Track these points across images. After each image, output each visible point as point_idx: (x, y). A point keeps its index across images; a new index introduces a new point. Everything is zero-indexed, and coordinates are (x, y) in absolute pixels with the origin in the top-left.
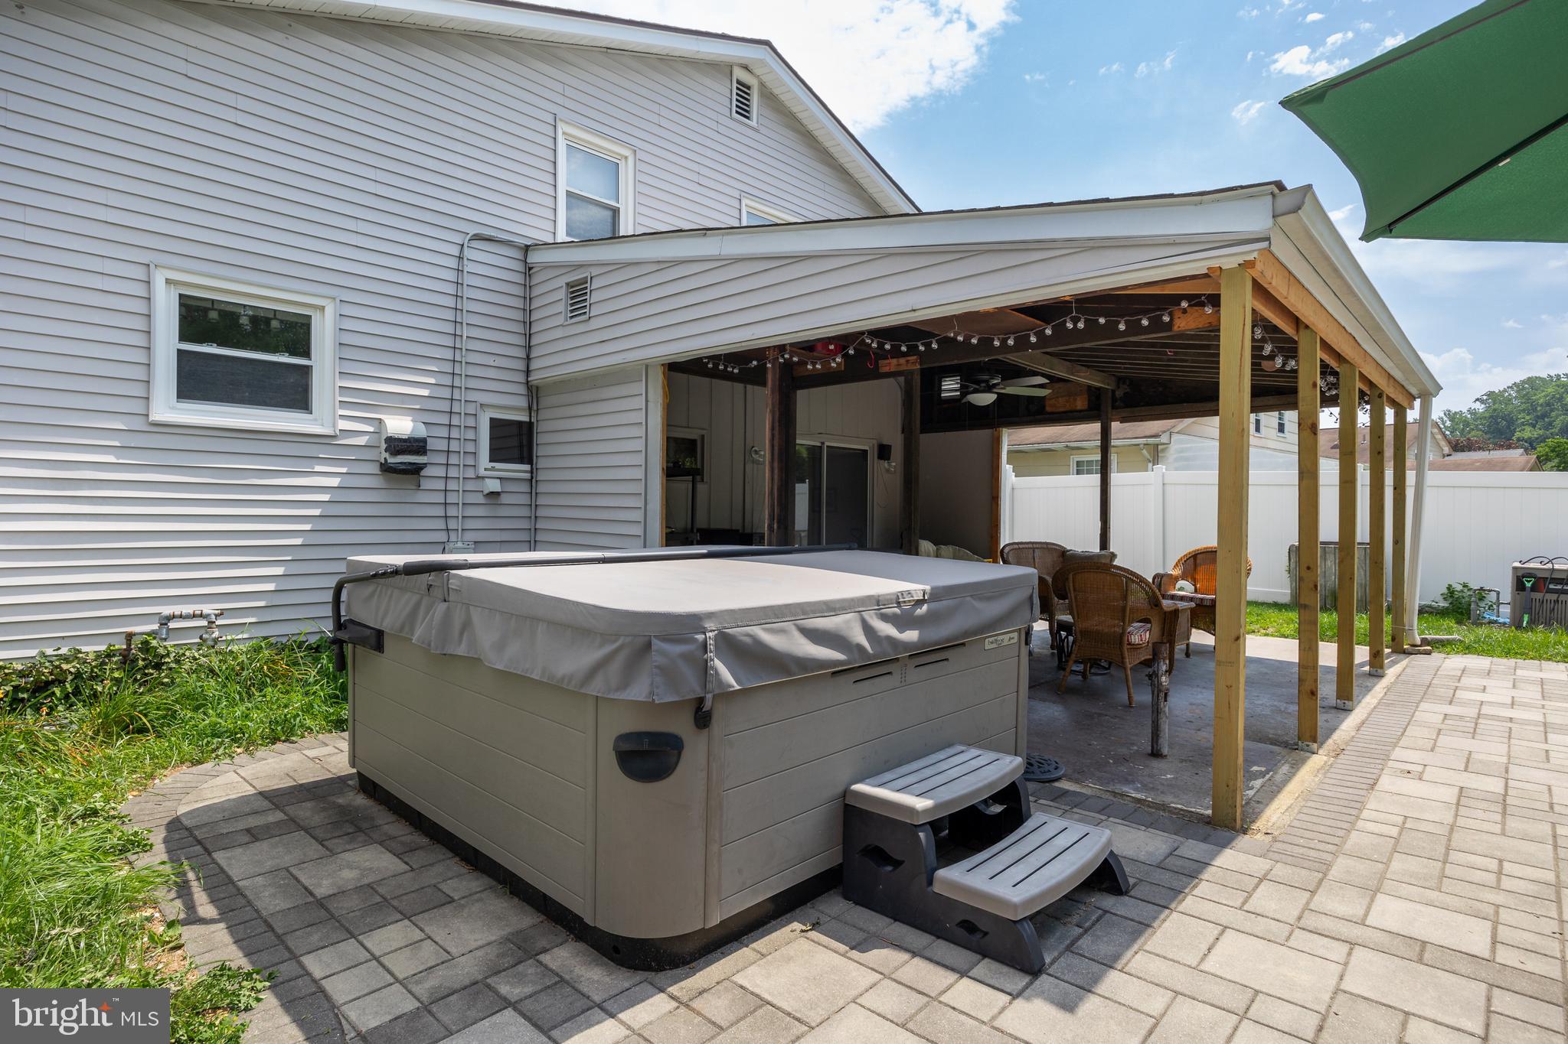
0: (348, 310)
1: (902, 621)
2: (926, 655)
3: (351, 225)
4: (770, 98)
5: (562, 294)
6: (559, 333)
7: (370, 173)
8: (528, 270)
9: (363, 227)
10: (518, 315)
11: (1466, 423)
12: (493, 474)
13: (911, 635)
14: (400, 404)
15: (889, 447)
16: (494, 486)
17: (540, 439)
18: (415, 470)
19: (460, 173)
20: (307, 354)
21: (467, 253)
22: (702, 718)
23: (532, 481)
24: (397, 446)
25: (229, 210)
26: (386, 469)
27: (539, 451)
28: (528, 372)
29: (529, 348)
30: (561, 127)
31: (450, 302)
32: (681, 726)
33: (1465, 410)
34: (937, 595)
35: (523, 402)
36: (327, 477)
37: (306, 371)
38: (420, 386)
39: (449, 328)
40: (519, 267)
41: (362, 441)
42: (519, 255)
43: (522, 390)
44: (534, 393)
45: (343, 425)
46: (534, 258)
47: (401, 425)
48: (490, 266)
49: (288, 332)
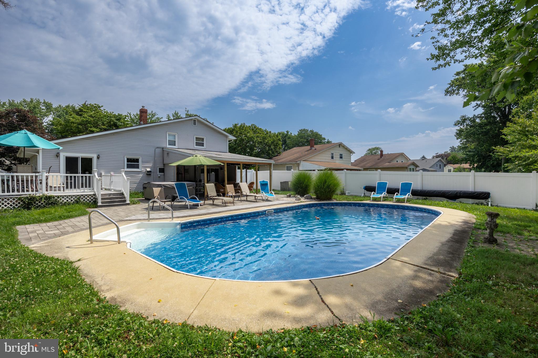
0: (143, 158)
3: (143, 149)
4: (199, 121)
5: (167, 154)
6: (166, 158)
7: (145, 143)
8: (163, 150)
9: (145, 149)
10: (162, 156)
12: (159, 174)
14: (148, 167)
16: (159, 176)
17: (165, 170)
18: (150, 174)
20: (138, 162)
21: (156, 150)
23: (164, 175)
24: (148, 172)
25: (130, 149)
26: (147, 174)
27: (165, 171)
28: (163, 162)
29: (163, 160)
30: (167, 133)
31: (154, 155)
35: (163, 166)
36: (141, 175)
37: (139, 164)
38: (151, 165)
39: (153, 158)
41: (144, 171)
42: (161, 149)
43: (162, 164)
44: (164, 165)
45: (142, 170)
47: (148, 169)
48: (158, 151)
49: (137, 160)
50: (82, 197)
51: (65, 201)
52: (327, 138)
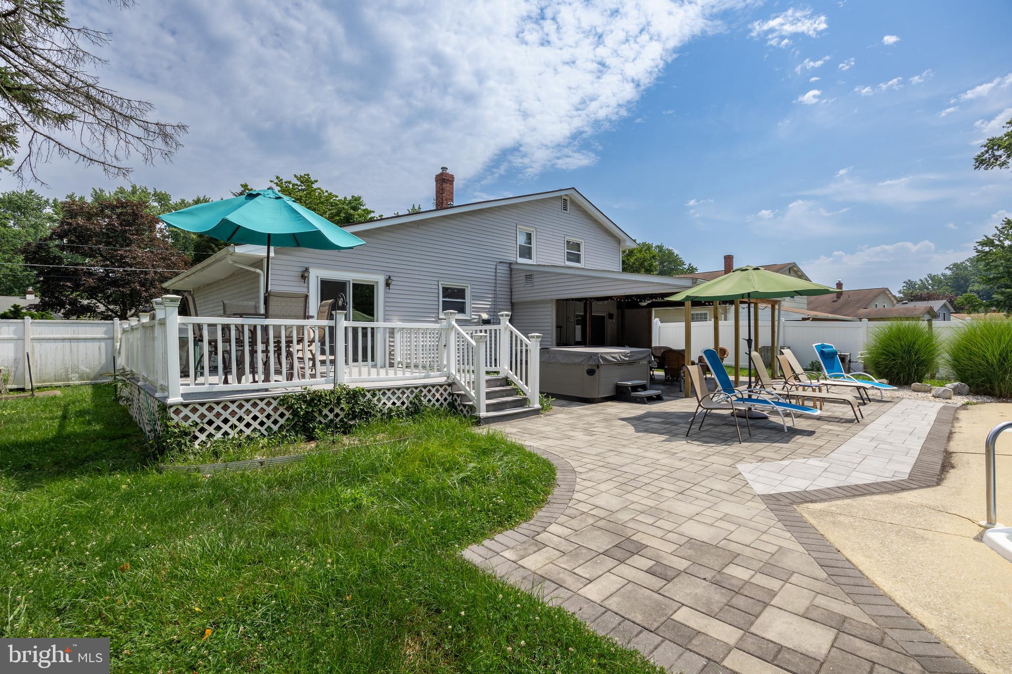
0: (473, 287)
1: (625, 356)
2: (630, 363)
3: (473, 264)
4: (573, 202)
5: (524, 278)
6: (523, 289)
7: (477, 250)
8: (511, 270)
9: (476, 264)
10: (509, 283)
11: (940, 282)
13: (627, 359)
14: (483, 310)
15: (612, 315)
19: (495, 245)
20: (464, 298)
21: (498, 267)
22: (598, 367)
24: (484, 322)
25: (447, 264)
28: (511, 299)
29: (511, 292)
30: (518, 226)
31: (493, 281)
32: (595, 368)
33: (939, 274)
34: (631, 352)
35: (510, 307)
37: (464, 303)
38: (488, 305)
39: (493, 288)
40: (508, 269)
41: (476, 321)
42: (508, 265)
43: (510, 304)
44: (513, 305)
45: (473, 317)
46: (513, 267)
47: (485, 316)
48: (503, 270)
49: (461, 293)
50: (425, 391)
51: (389, 404)
52: (687, 263)
